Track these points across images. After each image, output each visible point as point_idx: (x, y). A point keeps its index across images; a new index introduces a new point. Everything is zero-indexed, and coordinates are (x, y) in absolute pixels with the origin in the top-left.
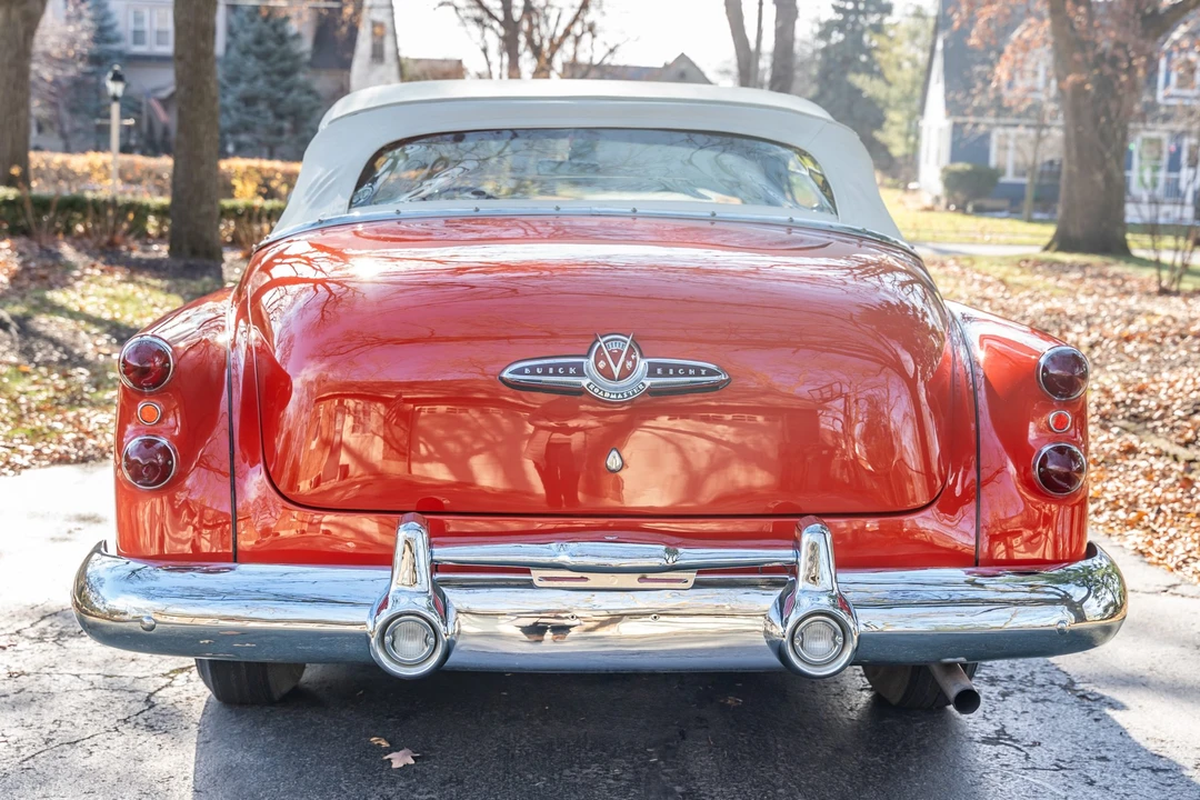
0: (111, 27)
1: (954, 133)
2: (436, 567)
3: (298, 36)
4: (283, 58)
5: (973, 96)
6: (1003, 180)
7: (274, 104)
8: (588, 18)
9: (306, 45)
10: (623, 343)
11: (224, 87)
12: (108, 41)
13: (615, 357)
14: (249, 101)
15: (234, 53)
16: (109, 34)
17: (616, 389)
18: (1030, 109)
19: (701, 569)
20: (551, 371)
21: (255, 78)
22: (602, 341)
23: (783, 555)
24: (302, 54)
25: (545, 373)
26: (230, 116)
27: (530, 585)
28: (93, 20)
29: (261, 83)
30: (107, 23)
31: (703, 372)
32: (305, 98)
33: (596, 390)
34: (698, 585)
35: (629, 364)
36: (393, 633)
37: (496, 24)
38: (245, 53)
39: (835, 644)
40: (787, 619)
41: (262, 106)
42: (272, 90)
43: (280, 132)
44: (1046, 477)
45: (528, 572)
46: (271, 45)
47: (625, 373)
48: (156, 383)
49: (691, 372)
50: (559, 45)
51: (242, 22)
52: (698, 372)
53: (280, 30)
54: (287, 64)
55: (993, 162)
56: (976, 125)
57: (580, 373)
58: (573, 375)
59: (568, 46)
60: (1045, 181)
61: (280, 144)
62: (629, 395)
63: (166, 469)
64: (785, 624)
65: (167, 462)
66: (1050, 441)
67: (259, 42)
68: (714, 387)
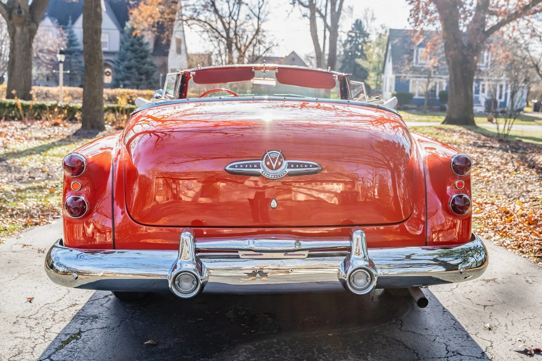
0: (75, 40)
1: (396, 80)
2: (197, 251)
3: (147, 43)
4: (141, 52)
5: (405, 66)
6: (415, 97)
7: (138, 69)
8: (259, 37)
9: (151, 47)
10: (277, 154)
11: (119, 63)
12: (74, 45)
13: (274, 160)
14: (129, 68)
15: (123, 50)
16: (74, 43)
17: (274, 173)
18: (425, 71)
19: (310, 250)
20: (246, 166)
21: (131, 59)
22: (268, 153)
23: (345, 243)
24: (149, 51)
25: (244, 167)
26: (121, 74)
27: (238, 257)
28: (68, 37)
29: (133, 61)
30: (74, 39)
31: (311, 166)
32: (150, 67)
33: (266, 174)
34: (309, 256)
35: (280, 163)
36: (179, 280)
37: (224, 40)
38: (127, 50)
39: (368, 281)
40: (347, 270)
41: (134, 70)
42: (137, 64)
43: (141, 80)
44: (455, 207)
45: (237, 252)
46: (137, 47)
47: (278, 167)
48: (78, 173)
49: (306, 166)
50: (248, 47)
51: (125, 38)
52: (309, 166)
53: (141, 41)
54: (143, 54)
55: (411, 91)
56: (405, 77)
57: (259, 167)
58: (256, 168)
59: (251, 48)
60: (430, 98)
61: (141, 84)
62: (279, 176)
63: (83, 210)
64: (346, 273)
65: (83, 207)
66: (456, 193)
67: (132, 45)
68: (316, 172)
